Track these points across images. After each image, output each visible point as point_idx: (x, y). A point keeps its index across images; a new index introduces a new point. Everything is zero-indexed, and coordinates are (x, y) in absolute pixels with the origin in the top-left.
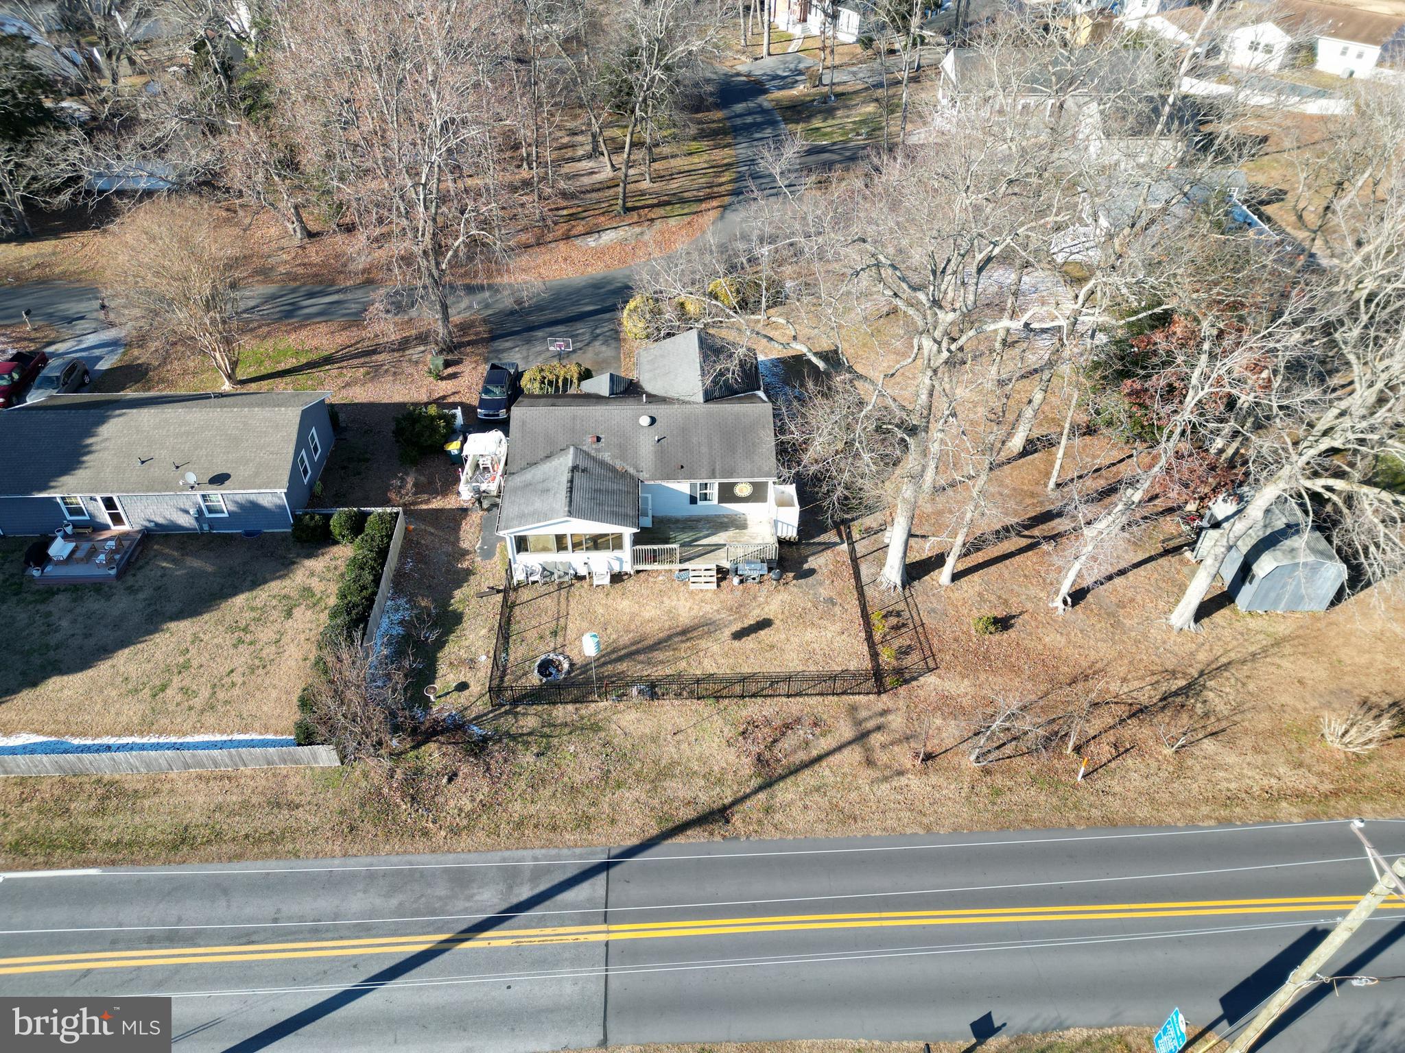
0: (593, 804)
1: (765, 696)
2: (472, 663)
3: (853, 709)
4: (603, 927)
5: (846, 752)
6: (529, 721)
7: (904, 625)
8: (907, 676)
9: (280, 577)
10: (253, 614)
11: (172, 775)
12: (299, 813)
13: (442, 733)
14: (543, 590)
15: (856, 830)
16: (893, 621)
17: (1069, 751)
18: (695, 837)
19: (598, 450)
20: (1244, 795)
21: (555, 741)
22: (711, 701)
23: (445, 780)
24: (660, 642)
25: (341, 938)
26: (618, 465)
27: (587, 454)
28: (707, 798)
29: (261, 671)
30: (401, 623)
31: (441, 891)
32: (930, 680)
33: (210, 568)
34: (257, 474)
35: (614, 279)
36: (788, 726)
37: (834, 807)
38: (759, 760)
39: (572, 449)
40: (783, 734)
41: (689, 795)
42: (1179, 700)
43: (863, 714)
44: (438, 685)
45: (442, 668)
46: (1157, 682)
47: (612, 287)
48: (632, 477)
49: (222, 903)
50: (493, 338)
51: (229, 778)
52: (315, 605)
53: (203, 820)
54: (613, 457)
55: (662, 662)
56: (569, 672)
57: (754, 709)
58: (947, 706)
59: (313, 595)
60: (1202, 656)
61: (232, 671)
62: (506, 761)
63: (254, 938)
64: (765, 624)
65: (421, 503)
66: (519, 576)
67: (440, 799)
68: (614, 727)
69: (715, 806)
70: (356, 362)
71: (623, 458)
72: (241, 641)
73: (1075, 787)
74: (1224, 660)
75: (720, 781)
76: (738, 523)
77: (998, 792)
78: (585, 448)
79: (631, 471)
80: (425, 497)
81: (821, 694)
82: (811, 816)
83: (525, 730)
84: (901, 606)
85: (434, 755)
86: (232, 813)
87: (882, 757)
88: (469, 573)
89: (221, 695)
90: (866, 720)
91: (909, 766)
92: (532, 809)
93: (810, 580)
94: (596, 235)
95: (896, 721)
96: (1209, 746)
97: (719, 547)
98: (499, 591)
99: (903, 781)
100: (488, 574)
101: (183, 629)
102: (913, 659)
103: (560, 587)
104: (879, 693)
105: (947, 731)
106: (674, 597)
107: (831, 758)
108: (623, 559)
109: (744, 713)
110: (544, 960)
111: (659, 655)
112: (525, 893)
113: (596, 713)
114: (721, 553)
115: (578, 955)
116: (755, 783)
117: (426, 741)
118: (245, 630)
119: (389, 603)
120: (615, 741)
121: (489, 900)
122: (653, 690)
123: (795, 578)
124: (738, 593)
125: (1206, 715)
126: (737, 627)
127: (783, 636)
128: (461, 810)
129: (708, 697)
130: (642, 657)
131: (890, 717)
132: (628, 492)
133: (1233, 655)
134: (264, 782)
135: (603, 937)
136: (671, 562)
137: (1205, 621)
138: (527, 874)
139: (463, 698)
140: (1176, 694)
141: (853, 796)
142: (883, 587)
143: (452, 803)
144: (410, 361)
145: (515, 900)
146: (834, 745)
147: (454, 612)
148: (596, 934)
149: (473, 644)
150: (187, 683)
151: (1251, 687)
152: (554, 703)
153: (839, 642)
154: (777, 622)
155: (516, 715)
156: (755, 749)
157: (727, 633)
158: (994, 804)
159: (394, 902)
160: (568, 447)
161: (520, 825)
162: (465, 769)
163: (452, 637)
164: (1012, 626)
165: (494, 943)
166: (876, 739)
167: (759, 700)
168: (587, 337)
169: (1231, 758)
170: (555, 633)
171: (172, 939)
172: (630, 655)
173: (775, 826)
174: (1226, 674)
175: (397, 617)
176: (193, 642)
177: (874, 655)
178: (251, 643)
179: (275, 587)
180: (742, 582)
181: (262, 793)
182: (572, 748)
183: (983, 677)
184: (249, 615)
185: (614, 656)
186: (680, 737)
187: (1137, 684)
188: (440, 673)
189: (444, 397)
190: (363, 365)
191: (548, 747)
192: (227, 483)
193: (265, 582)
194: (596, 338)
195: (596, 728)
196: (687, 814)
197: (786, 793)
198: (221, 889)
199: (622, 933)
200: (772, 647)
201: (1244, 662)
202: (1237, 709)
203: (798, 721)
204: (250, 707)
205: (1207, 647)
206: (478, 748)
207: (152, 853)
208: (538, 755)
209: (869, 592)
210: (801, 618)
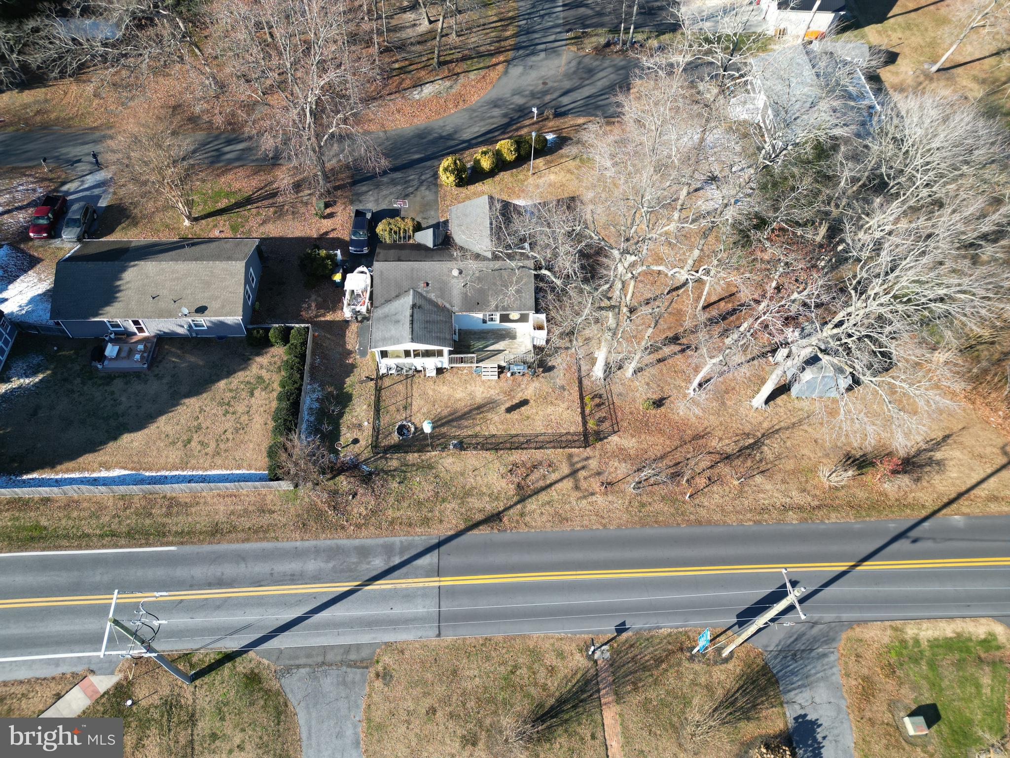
0: (430, 511)
1: (522, 449)
2: (360, 426)
3: (570, 456)
4: (437, 579)
5: (565, 481)
6: (394, 463)
7: (603, 404)
8: (602, 436)
9: (243, 369)
10: (231, 394)
11: (204, 494)
12: (275, 516)
13: (347, 470)
14: (397, 378)
15: (567, 527)
16: (597, 400)
17: (684, 482)
18: (483, 532)
19: (427, 292)
20: (771, 508)
21: (409, 475)
22: (493, 452)
23: (351, 497)
24: (465, 414)
25: (306, 584)
26: (440, 302)
27: (421, 294)
28: (490, 507)
29: (241, 431)
30: (317, 400)
31: (354, 560)
32: (614, 439)
33: (201, 363)
34: (223, 307)
35: (433, 129)
36: (535, 467)
37: (557, 513)
38: (518, 486)
39: (411, 291)
40: (532, 471)
41: (481, 506)
42: (748, 451)
43: (576, 459)
44: (342, 441)
45: (344, 430)
46: (738, 441)
47: (430, 138)
48: (448, 310)
49: (243, 565)
50: (354, 183)
51: (235, 496)
52: (266, 388)
53: (225, 519)
54: (437, 296)
55: (466, 427)
56: (414, 433)
57: (517, 456)
58: (622, 454)
59: (264, 381)
60: (766, 425)
61: (225, 431)
62: (382, 486)
63: (262, 583)
64: (524, 403)
65: (320, 316)
66: (383, 371)
67: (349, 508)
68: (440, 467)
69: (495, 512)
70: (266, 202)
71: (442, 297)
72: (227, 412)
73: (684, 502)
74: (777, 427)
75: (497, 498)
76: (510, 335)
77: (643, 505)
78: (419, 290)
79: (448, 306)
80: (322, 311)
81: (554, 447)
82: (544, 518)
83: (392, 468)
84: (603, 391)
85: (344, 482)
86: (240, 516)
87: (584, 485)
88: (353, 366)
89: (222, 446)
90: (577, 463)
91: (598, 490)
92: (398, 514)
93: (551, 373)
94: (419, 89)
95: (593, 464)
96: (759, 479)
97: (500, 352)
98: (372, 379)
99: (594, 498)
100: (364, 367)
101: (192, 404)
102: (606, 425)
103: (407, 377)
104: (585, 447)
105: (621, 469)
106: (473, 385)
107: (557, 485)
108: (444, 361)
109: (511, 459)
110: (408, 596)
111: (465, 423)
112: (397, 560)
113: (431, 458)
114: (501, 356)
115: (424, 593)
116: (515, 499)
117: (339, 474)
118: (228, 404)
119: (309, 387)
120: (441, 475)
121: (379, 564)
122: (461, 446)
123: (543, 372)
124: (510, 382)
125: (761, 461)
126: (508, 405)
127: (534, 411)
128: (360, 514)
129: (492, 449)
130: (455, 424)
131: (590, 461)
132: (446, 322)
133: (782, 424)
134: (253, 498)
135: (437, 584)
136: (472, 362)
137: (772, 403)
138: (398, 550)
139: (356, 449)
140: (747, 448)
141: (567, 507)
142: (593, 379)
143: (355, 510)
144: (302, 202)
145: (392, 564)
146: (559, 477)
147: (347, 393)
148: (434, 582)
149: (359, 414)
150: (201, 438)
151: (788, 444)
152: (407, 452)
153: (566, 415)
154: (532, 401)
155: (386, 459)
156: (516, 480)
157: (503, 408)
158: (640, 512)
159: (331, 565)
160: (409, 290)
161: (392, 523)
162: (361, 491)
163: (347, 410)
164: (663, 404)
165: (383, 587)
166: (582, 474)
167: (520, 451)
168: (416, 183)
169: (769, 487)
170: (405, 408)
171: (221, 583)
172: (448, 423)
173: (526, 524)
174: (776, 436)
175: (315, 396)
176: (200, 412)
177: (585, 423)
178: (233, 413)
179: (241, 376)
180: (512, 374)
181: (254, 504)
182: (418, 479)
183: (643, 437)
184: (229, 395)
185: (439, 423)
186: (476, 473)
187: (727, 441)
188: (343, 433)
189: (327, 233)
190: (272, 205)
191: (405, 478)
192: (206, 312)
193: (235, 372)
194: (421, 183)
195: (430, 467)
196: (479, 517)
197: (532, 505)
198: (241, 557)
199: (447, 581)
200: (528, 418)
201: (787, 428)
202: (778, 457)
203: (540, 463)
204: (238, 454)
205: (769, 419)
206: (367, 479)
207: (201, 537)
208: (399, 483)
209: (585, 382)
210: (545, 399)
